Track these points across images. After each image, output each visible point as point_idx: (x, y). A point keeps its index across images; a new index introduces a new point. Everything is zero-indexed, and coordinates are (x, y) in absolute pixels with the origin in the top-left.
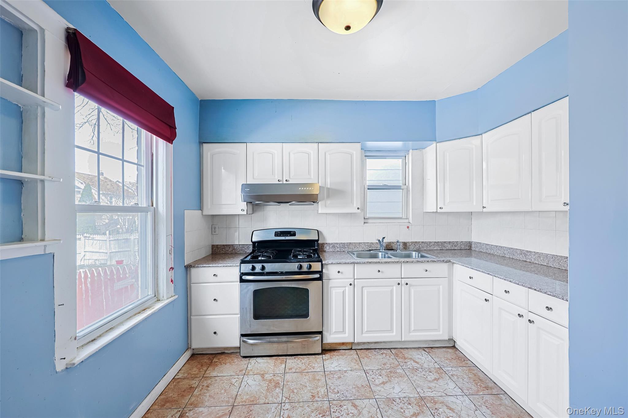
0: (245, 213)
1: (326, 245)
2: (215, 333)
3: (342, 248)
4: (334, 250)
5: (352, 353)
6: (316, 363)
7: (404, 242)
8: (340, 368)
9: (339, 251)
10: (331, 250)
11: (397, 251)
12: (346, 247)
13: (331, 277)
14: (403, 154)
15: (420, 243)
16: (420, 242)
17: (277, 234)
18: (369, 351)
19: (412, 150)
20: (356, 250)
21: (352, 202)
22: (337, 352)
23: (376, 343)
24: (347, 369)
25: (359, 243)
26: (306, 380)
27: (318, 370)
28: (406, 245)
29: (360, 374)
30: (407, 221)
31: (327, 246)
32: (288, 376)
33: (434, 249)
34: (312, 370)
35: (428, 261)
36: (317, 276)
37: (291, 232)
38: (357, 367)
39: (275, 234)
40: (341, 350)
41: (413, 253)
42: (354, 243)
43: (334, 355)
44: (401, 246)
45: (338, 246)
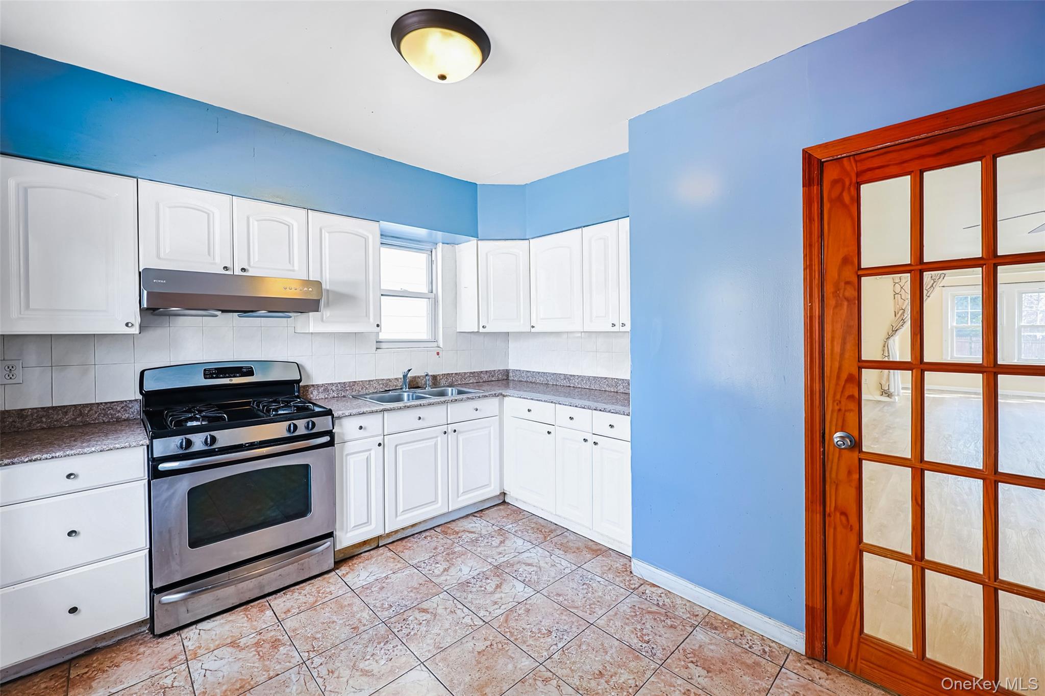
0: (135, 330)
1: (312, 389)
2: (73, 610)
3: (341, 390)
4: (326, 396)
5: (382, 551)
6: (333, 585)
7: (434, 375)
8: (375, 577)
9: (336, 397)
10: (322, 396)
11: (425, 389)
12: (348, 388)
13: (346, 439)
14: (428, 247)
15: (453, 375)
16: (452, 374)
17: (208, 374)
18: (406, 540)
19: (443, 243)
20: (365, 393)
21: (367, 315)
22: (357, 559)
23: (413, 526)
24: (387, 574)
25: (369, 381)
26: (327, 614)
27: (341, 593)
28: (436, 379)
29: (409, 572)
30: (435, 344)
31: (314, 390)
32: (289, 624)
33: (469, 382)
34: (330, 597)
35: (479, 397)
36: (326, 439)
37: (242, 367)
38: (399, 565)
39: (204, 374)
40: (361, 553)
41: (448, 390)
42: (362, 381)
43: (355, 564)
44: (430, 383)
45: (334, 388)
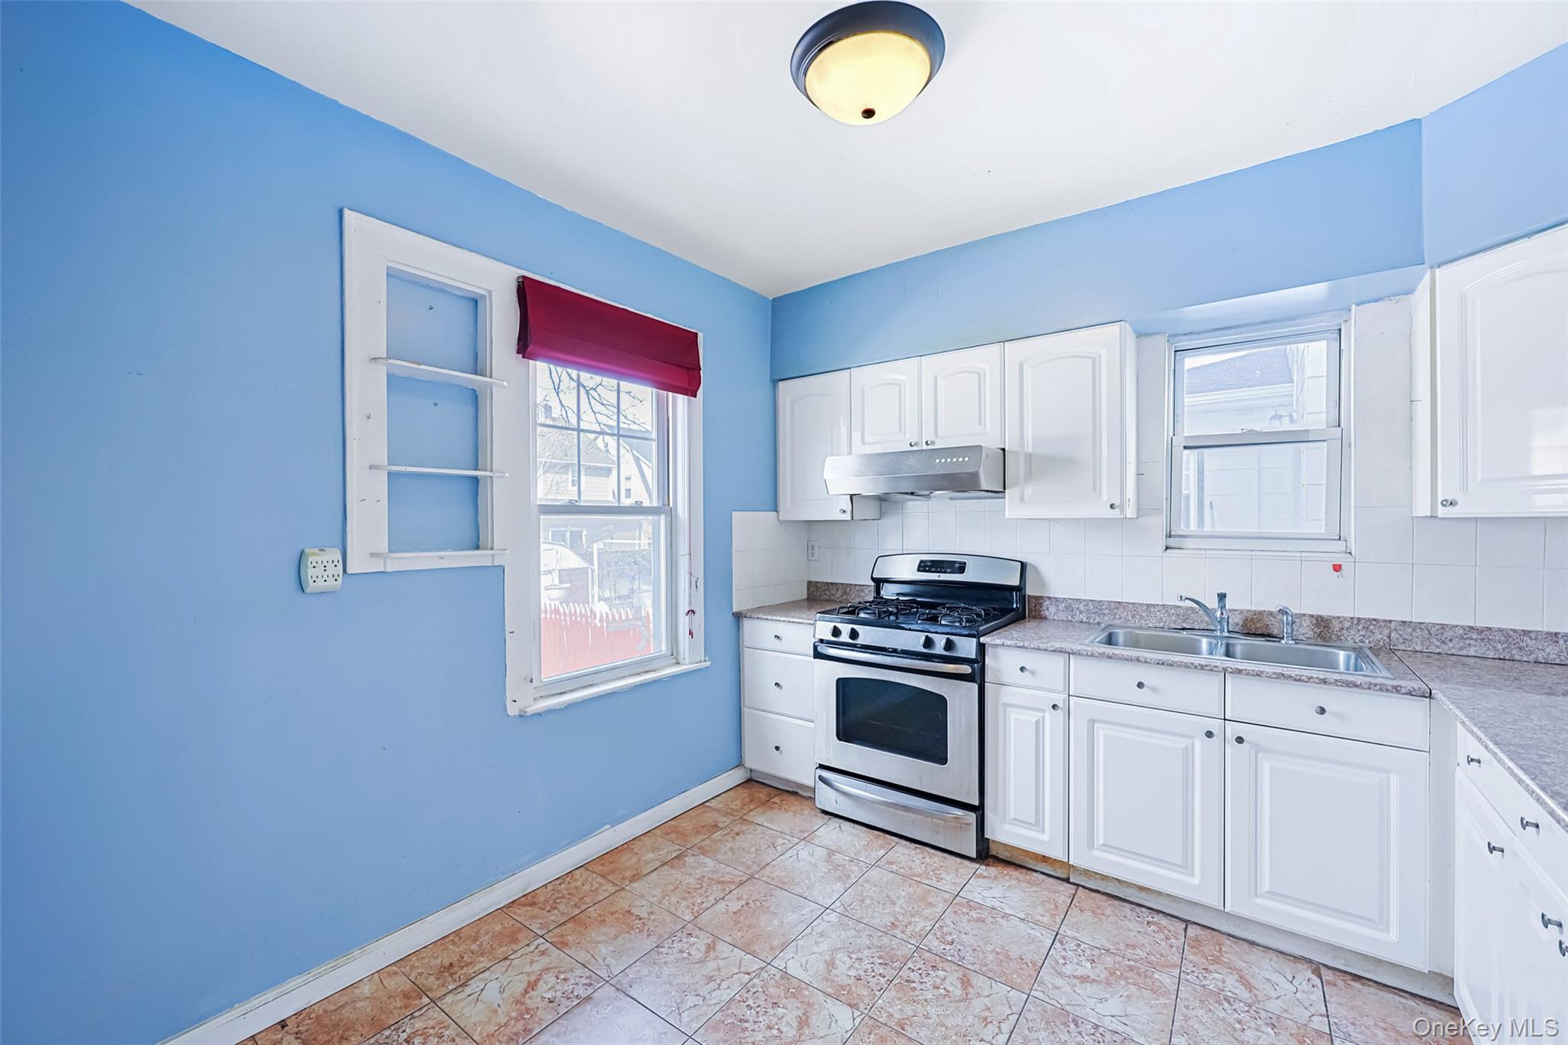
0: (847, 516)
1: (1047, 602)
2: (777, 748)
3: (1094, 613)
4: (1070, 618)
5: (1061, 889)
6: (954, 875)
7: (1318, 616)
8: (997, 904)
9: (1086, 622)
10: (1062, 616)
11: (1279, 642)
12: (1106, 612)
13: (1004, 680)
14: (1327, 322)
15: (1393, 625)
16: (1390, 621)
17: (923, 567)
18: (1117, 903)
19: (1358, 304)
20: (1138, 624)
21: (1096, 488)
22: (1021, 873)
23: (1141, 888)
24: (1014, 914)
25: (1148, 605)
26: (903, 894)
27: (947, 888)
28: (1327, 627)
29: (1039, 935)
30: (1340, 546)
31: (1051, 604)
32: (874, 874)
34: (933, 883)
35: (1324, 681)
36: (966, 669)
37: (956, 562)
38: (1046, 920)
39: (919, 566)
40: (1036, 871)
41: (1339, 654)
42: (1133, 603)
43: (1010, 876)
44: (1305, 629)
45: (1082, 608)
